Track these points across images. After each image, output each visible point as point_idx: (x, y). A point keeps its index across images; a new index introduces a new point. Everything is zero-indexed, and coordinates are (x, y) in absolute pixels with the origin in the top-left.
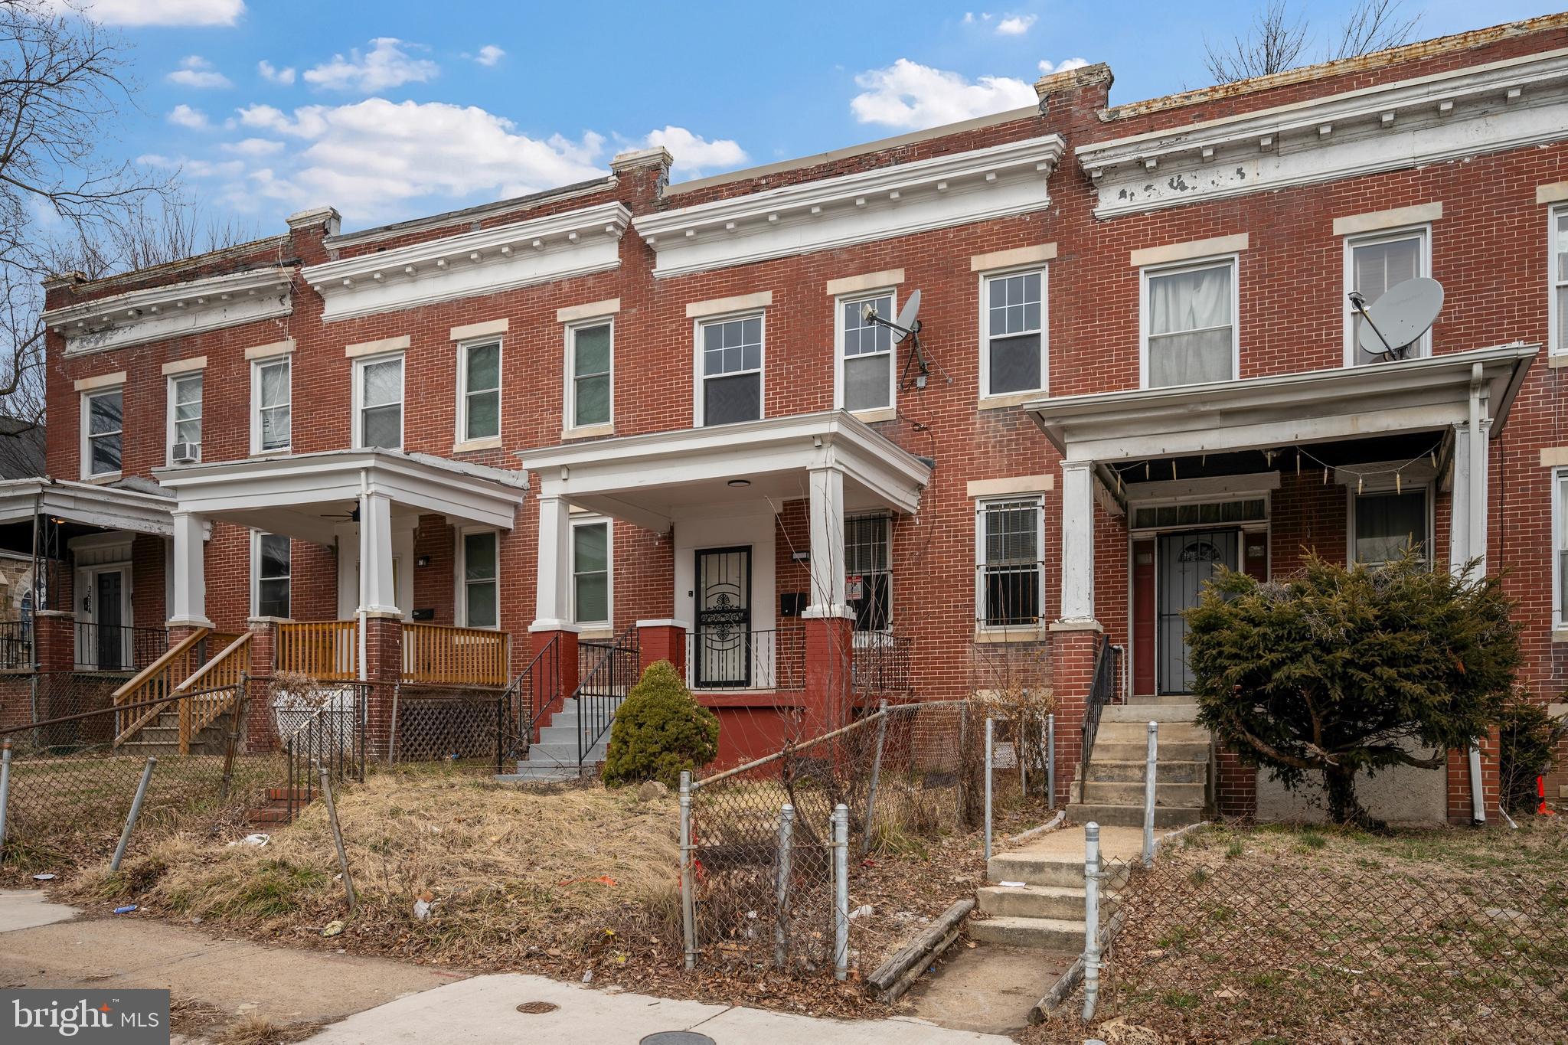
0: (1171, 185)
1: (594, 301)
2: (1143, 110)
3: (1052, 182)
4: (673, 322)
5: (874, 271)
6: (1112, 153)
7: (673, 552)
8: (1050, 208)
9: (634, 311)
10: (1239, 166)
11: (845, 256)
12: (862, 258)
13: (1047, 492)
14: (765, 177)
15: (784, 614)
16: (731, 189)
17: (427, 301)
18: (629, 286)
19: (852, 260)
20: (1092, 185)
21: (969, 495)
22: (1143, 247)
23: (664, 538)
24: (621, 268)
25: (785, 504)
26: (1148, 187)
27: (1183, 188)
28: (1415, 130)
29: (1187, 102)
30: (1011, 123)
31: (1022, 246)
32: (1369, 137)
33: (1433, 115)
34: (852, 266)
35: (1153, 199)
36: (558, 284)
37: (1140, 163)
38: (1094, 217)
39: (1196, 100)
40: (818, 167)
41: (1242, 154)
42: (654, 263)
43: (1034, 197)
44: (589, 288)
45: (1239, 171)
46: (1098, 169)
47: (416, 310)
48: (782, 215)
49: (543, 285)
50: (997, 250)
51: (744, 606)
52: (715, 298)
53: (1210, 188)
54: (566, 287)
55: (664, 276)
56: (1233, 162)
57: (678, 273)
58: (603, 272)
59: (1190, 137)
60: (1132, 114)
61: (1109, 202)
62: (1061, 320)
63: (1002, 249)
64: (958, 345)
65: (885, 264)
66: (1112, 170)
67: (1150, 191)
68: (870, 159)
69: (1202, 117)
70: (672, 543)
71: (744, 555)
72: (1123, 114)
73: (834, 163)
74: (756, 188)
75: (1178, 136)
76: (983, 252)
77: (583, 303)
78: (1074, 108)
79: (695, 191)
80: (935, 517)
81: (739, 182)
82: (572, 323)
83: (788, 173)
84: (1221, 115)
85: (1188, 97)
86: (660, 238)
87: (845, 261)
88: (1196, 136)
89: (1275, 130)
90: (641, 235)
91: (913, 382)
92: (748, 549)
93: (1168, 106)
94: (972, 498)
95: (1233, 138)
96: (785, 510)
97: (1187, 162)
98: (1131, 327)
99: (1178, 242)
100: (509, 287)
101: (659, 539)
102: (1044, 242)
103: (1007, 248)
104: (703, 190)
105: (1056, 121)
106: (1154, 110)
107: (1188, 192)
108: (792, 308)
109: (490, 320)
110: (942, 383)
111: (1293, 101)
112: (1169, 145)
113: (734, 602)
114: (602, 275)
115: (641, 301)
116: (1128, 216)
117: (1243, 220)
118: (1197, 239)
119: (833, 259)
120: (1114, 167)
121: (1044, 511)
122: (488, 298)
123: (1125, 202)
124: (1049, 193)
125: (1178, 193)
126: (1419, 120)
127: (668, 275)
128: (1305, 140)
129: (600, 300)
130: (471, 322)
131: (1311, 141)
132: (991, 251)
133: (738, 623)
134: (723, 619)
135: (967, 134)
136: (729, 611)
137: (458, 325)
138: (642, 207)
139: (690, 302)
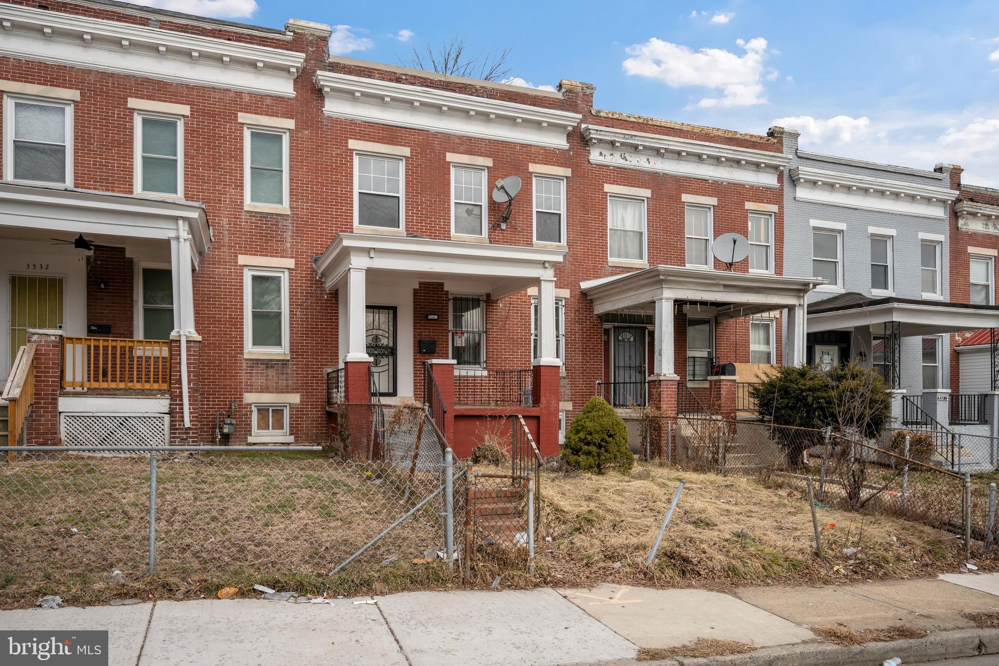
0: (621, 156)
1: (273, 116)
2: (610, 116)
3: (569, 136)
4: (339, 148)
5: (475, 155)
6: (604, 133)
7: (337, 304)
8: (569, 150)
9: (306, 132)
10: (648, 157)
11: (457, 141)
12: (467, 145)
13: (566, 299)
14: (405, 75)
15: (420, 352)
16: (381, 74)
17: (102, 68)
18: (302, 113)
19: (462, 145)
20: (587, 144)
21: (528, 294)
22: (610, 183)
23: (331, 294)
24: (296, 99)
25: (420, 283)
26: (612, 155)
27: (626, 160)
28: (709, 164)
29: (628, 119)
30: (549, 97)
31: (555, 165)
32: (694, 162)
33: (717, 160)
34: (462, 148)
35: (614, 161)
36: (239, 94)
37: (613, 143)
38: (589, 161)
39: (632, 119)
40: (440, 81)
41: (650, 152)
42: (323, 104)
43: (560, 142)
44: (267, 105)
45: (648, 160)
46: (595, 139)
47: (88, 72)
48: (423, 104)
49: (224, 90)
50: (542, 164)
51: (391, 344)
52: (370, 141)
53: (637, 164)
54: (246, 98)
55: (331, 116)
56: (646, 155)
57: (343, 117)
58: (280, 97)
59: (636, 138)
60: (606, 116)
61: (595, 156)
62: (573, 210)
63: (545, 164)
64: (523, 210)
65: (482, 153)
66: (600, 141)
67: (612, 157)
68: (471, 89)
69: (633, 129)
70: (337, 298)
71: (391, 312)
72: (602, 114)
73: (450, 83)
74: (398, 80)
75: (632, 136)
76: (535, 163)
77: (262, 114)
78: (579, 102)
79: (355, 66)
80: (510, 304)
81: (386, 71)
82: (250, 126)
83: (420, 78)
84: (641, 131)
85: (629, 117)
86: (333, 89)
87: (457, 143)
88: (639, 138)
89: (667, 147)
90: (322, 83)
91: (499, 226)
92: (394, 309)
93: (620, 118)
94: (530, 296)
95: (652, 145)
96: (420, 287)
97: (629, 148)
98: (604, 221)
99: (624, 185)
100: (192, 83)
101: (327, 294)
102: (565, 167)
103: (547, 164)
104: (361, 67)
105: (571, 105)
106: (615, 117)
107: (628, 163)
108: (424, 163)
109: (170, 102)
110: (514, 229)
111: (667, 135)
112: (628, 139)
113: (384, 341)
114: (279, 99)
115: (312, 127)
116: (603, 166)
117: (649, 183)
118: (631, 186)
119: (450, 140)
120: (601, 140)
121: (564, 308)
122: (171, 84)
123: (602, 158)
124: (568, 142)
125: (623, 161)
126: (712, 161)
127: (334, 116)
128: (674, 155)
129: (277, 116)
130: (150, 98)
131: (676, 156)
132: (539, 163)
133: (387, 356)
134: (376, 352)
135: (526, 95)
136: (380, 347)
137: (136, 97)
138: (313, 62)
139: (351, 138)
